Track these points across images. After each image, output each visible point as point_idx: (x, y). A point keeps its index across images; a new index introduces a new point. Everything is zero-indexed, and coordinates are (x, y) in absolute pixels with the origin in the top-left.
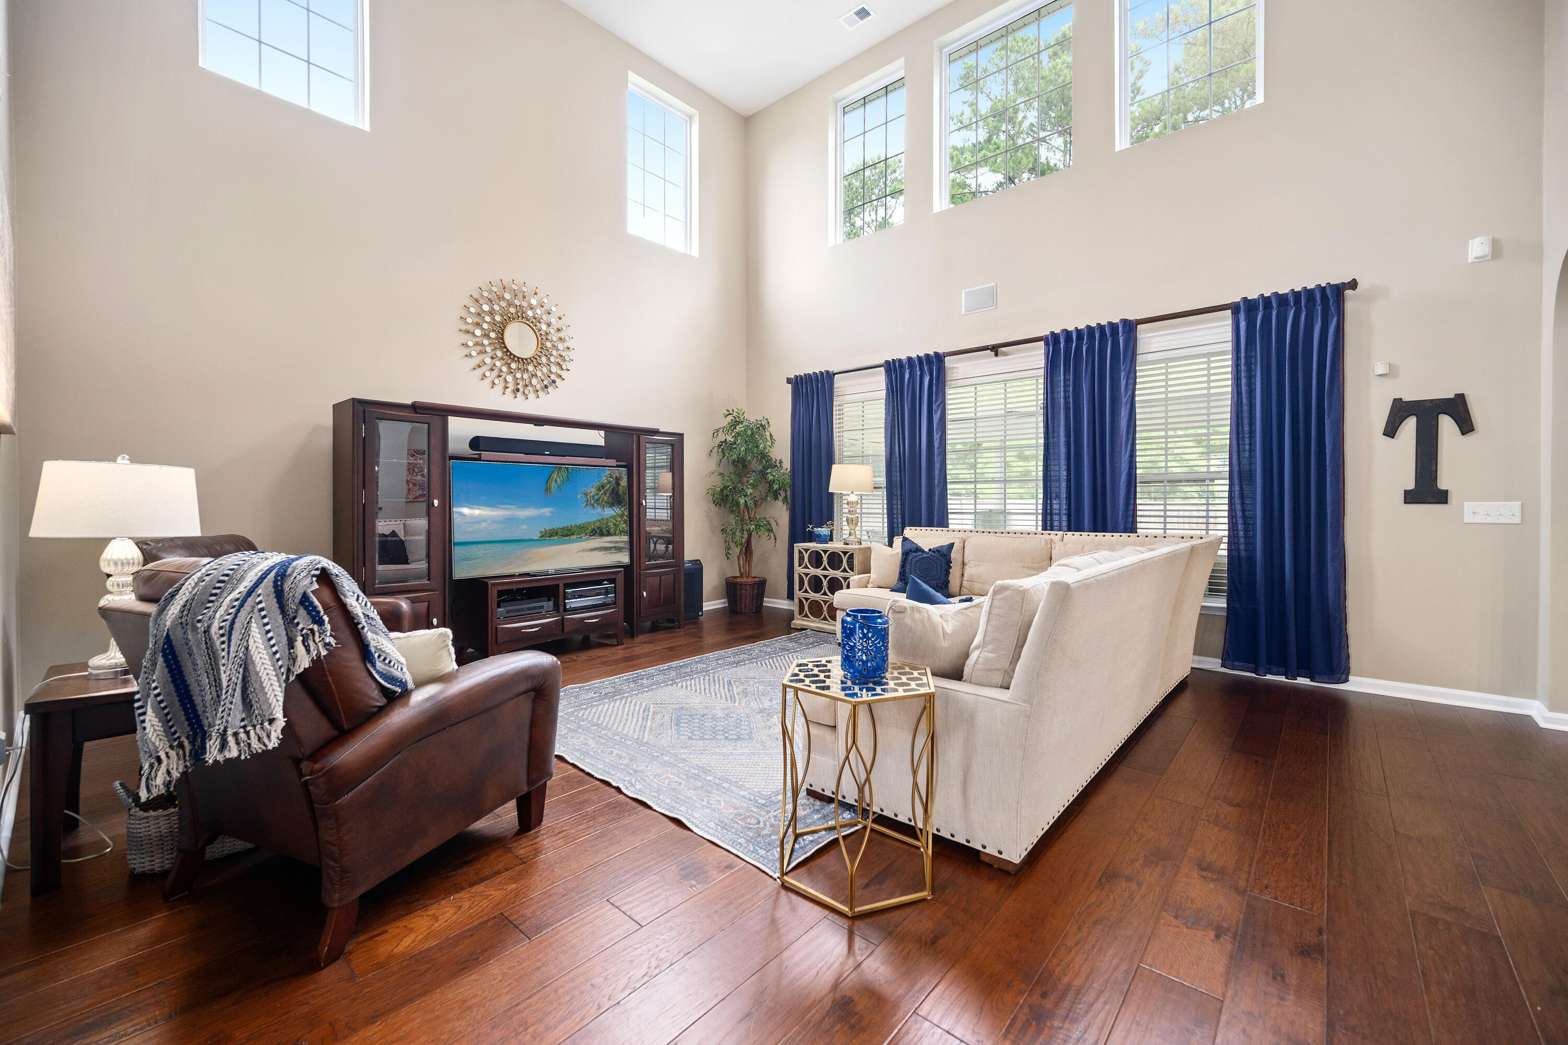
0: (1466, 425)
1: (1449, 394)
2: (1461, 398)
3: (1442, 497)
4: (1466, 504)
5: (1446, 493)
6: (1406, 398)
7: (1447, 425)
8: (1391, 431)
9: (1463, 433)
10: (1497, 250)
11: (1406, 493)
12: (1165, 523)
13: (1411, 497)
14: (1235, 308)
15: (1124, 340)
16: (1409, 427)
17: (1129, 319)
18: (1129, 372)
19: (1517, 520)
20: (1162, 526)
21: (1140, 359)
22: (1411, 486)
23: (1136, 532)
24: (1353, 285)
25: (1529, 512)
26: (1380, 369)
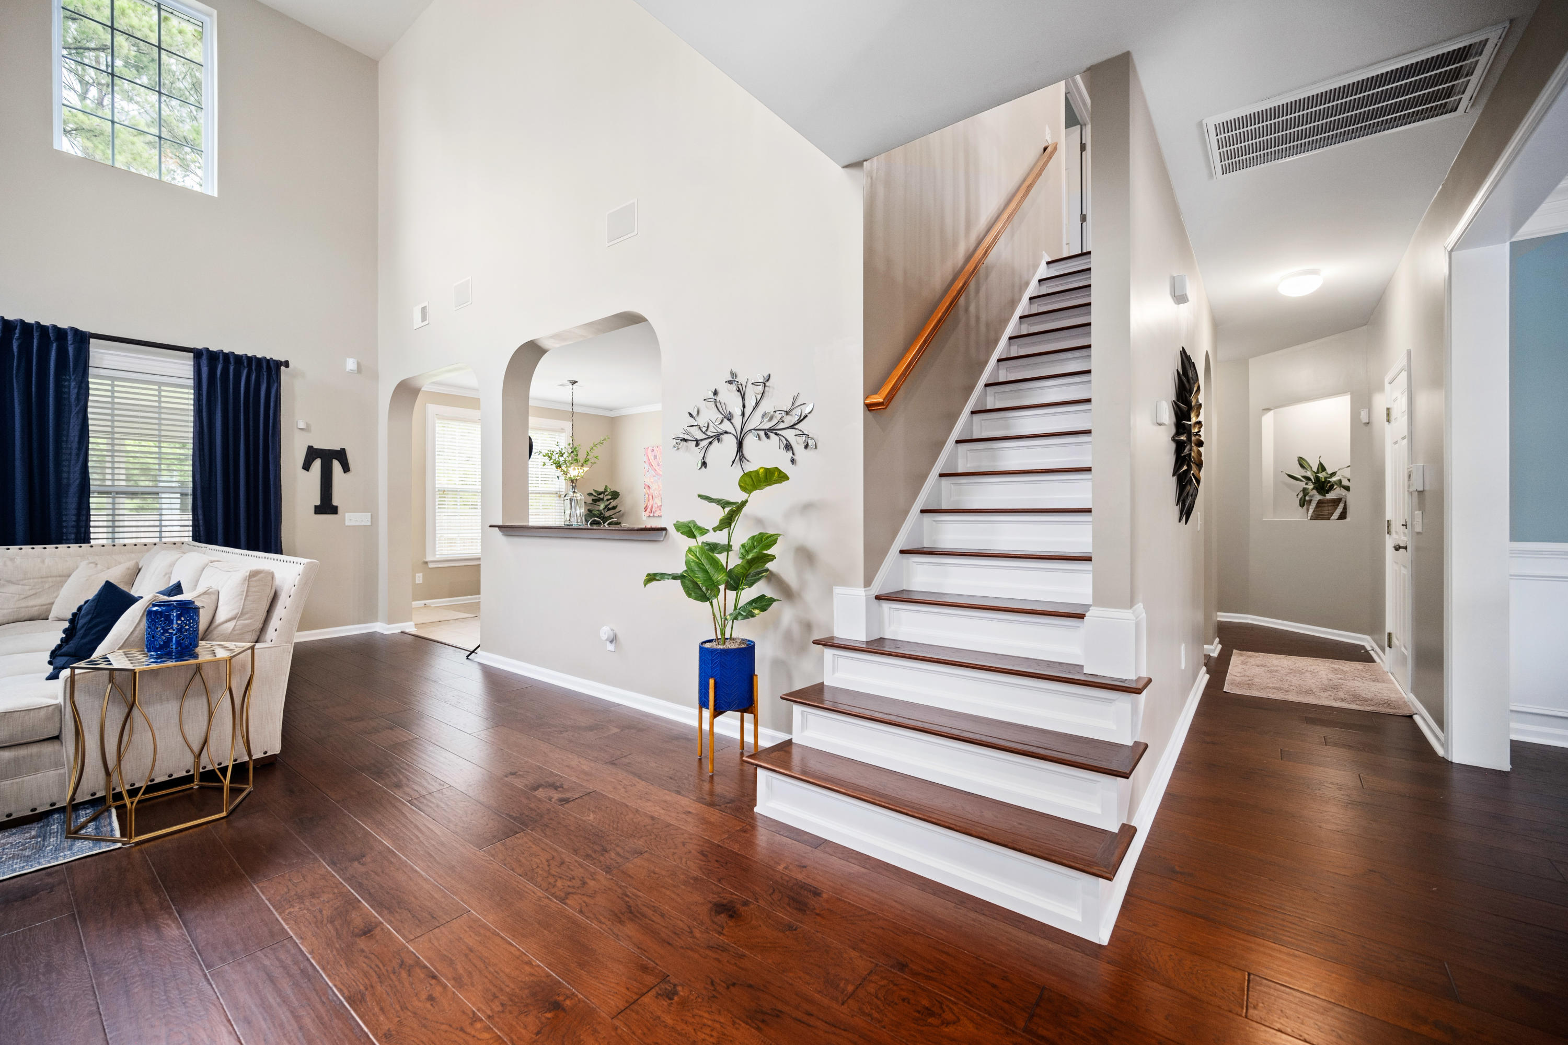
0: (346, 468)
1: (337, 447)
2: (343, 451)
3: (334, 510)
4: (346, 514)
5: (336, 507)
6: (315, 447)
7: (336, 466)
8: (307, 466)
9: (345, 472)
10: (359, 369)
11: (316, 507)
12: (161, 532)
13: (319, 510)
14: (198, 354)
15: (74, 349)
16: (317, 464)
17: (81, 329)
18: (82, 382)
19: (369, 524)
20: (157, 534)
21: (91, 371)
22: (318, 503)
23: (90, 543)
24: (287, 364)
25: (374, 519)
26: (302, 425)
